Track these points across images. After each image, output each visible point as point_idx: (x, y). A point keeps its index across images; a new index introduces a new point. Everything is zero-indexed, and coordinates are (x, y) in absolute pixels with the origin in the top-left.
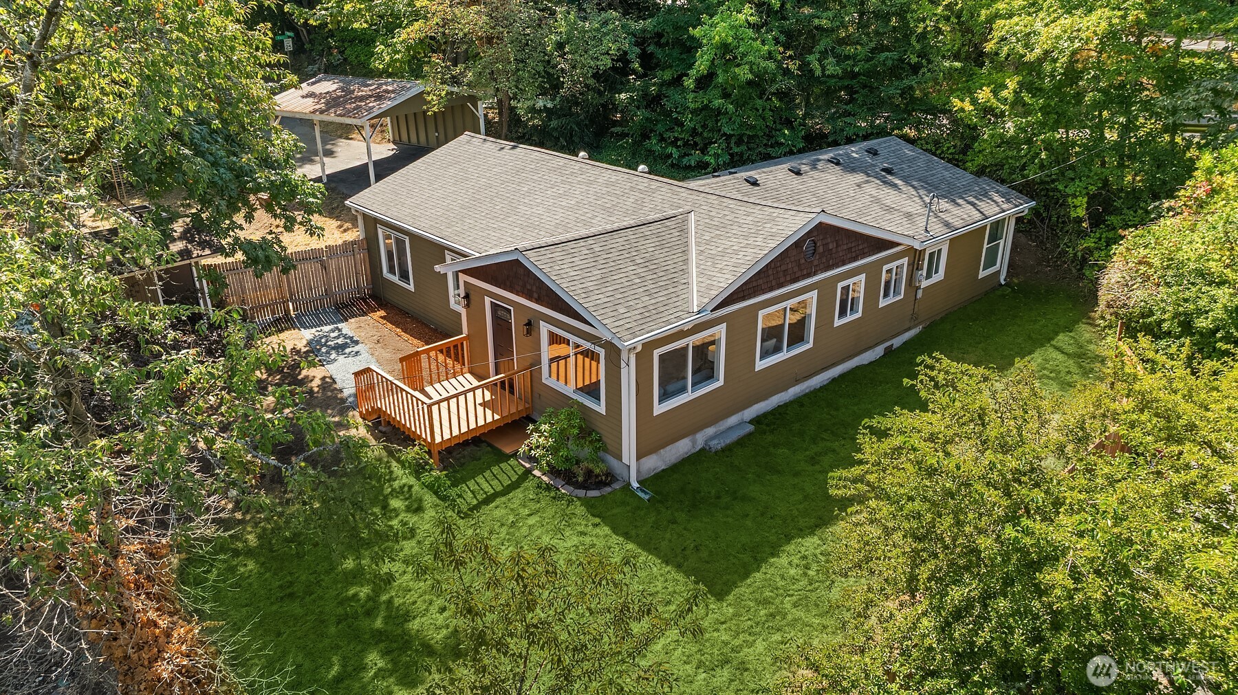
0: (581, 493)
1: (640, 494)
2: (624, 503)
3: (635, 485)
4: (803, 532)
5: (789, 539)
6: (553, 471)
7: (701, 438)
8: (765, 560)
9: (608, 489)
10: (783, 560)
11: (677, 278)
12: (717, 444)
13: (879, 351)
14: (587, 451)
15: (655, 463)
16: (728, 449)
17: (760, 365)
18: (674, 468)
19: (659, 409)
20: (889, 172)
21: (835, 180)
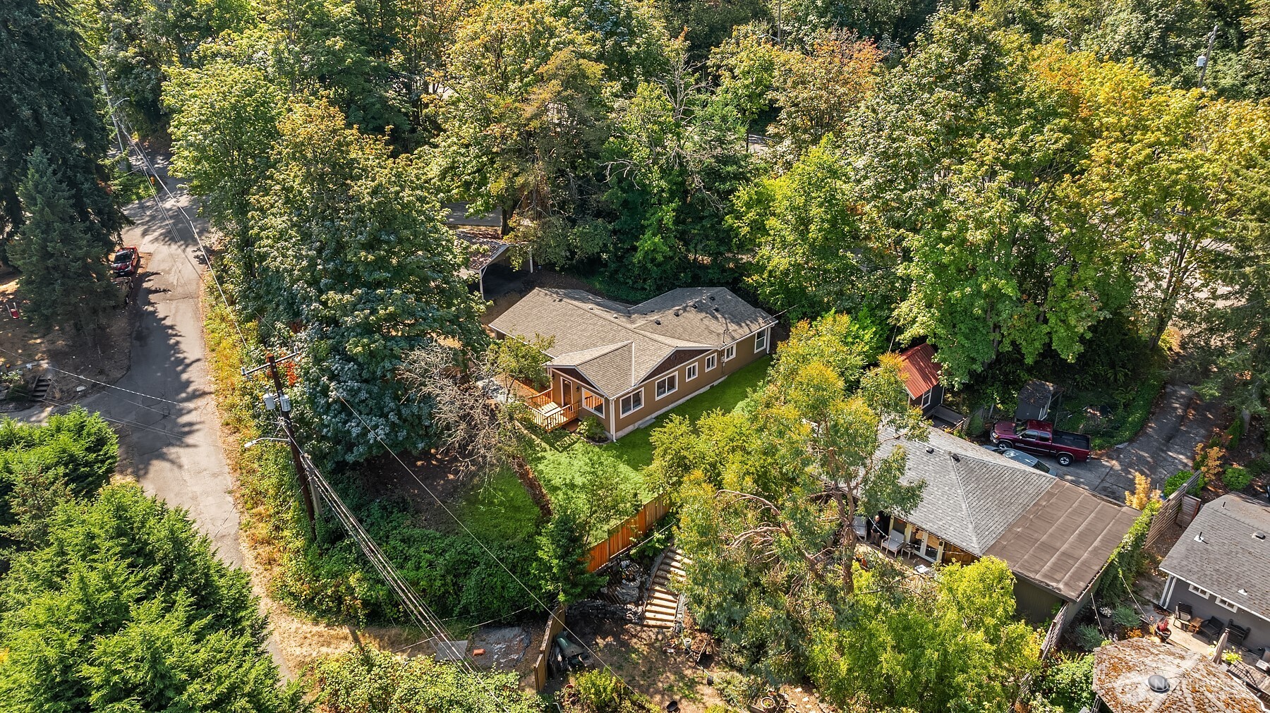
0: (598, 444)
1: (617, 443)
2: (611, 446)
3: (615, 440)
6: (588, 437)
7: (637, 425)
9: (606, 442)
11: (627, 373)
12: (642, 426)
13: (708, 387)
14: (599, 430)
15: (621, 434)
16: (646, 428)
17: (657, 399)
18: (628, 435)
19: (622, 416)
20: (717, 310)
21: (693, 317)
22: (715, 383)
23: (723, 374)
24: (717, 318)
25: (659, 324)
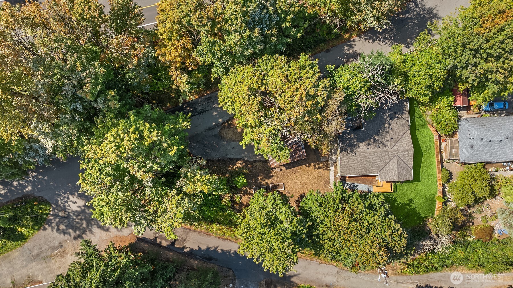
21: (394, 124)
24: (398, 117)
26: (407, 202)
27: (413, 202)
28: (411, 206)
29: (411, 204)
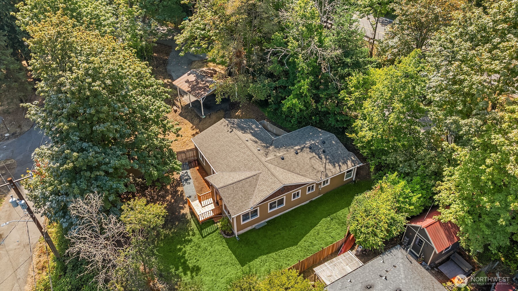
0: (226, 236)
1: (237, 239)
2: (234, 240)
3: (237, 237)
4: (264, 254)
5: (261, 255)
6: (222, 230)
7: (254, 226)
8: (254, 259)
9: (231, 236)
10: (258, 260)
11: (249, 197)
12: (257, 228)
13: (308, 202)
15: (241, 232)
16: (259, 229)
17: (269, 211)
18: (246, 233)
19: (242, 223)
20: (324, 152)
21: (306, 156)
22: (313, 199)
23: (319, 194)
24: (321, 158)
25: (283, 159)
26: (191, 264)
27: (194, 274)
28: (185, 274)
29: (189, 273)
